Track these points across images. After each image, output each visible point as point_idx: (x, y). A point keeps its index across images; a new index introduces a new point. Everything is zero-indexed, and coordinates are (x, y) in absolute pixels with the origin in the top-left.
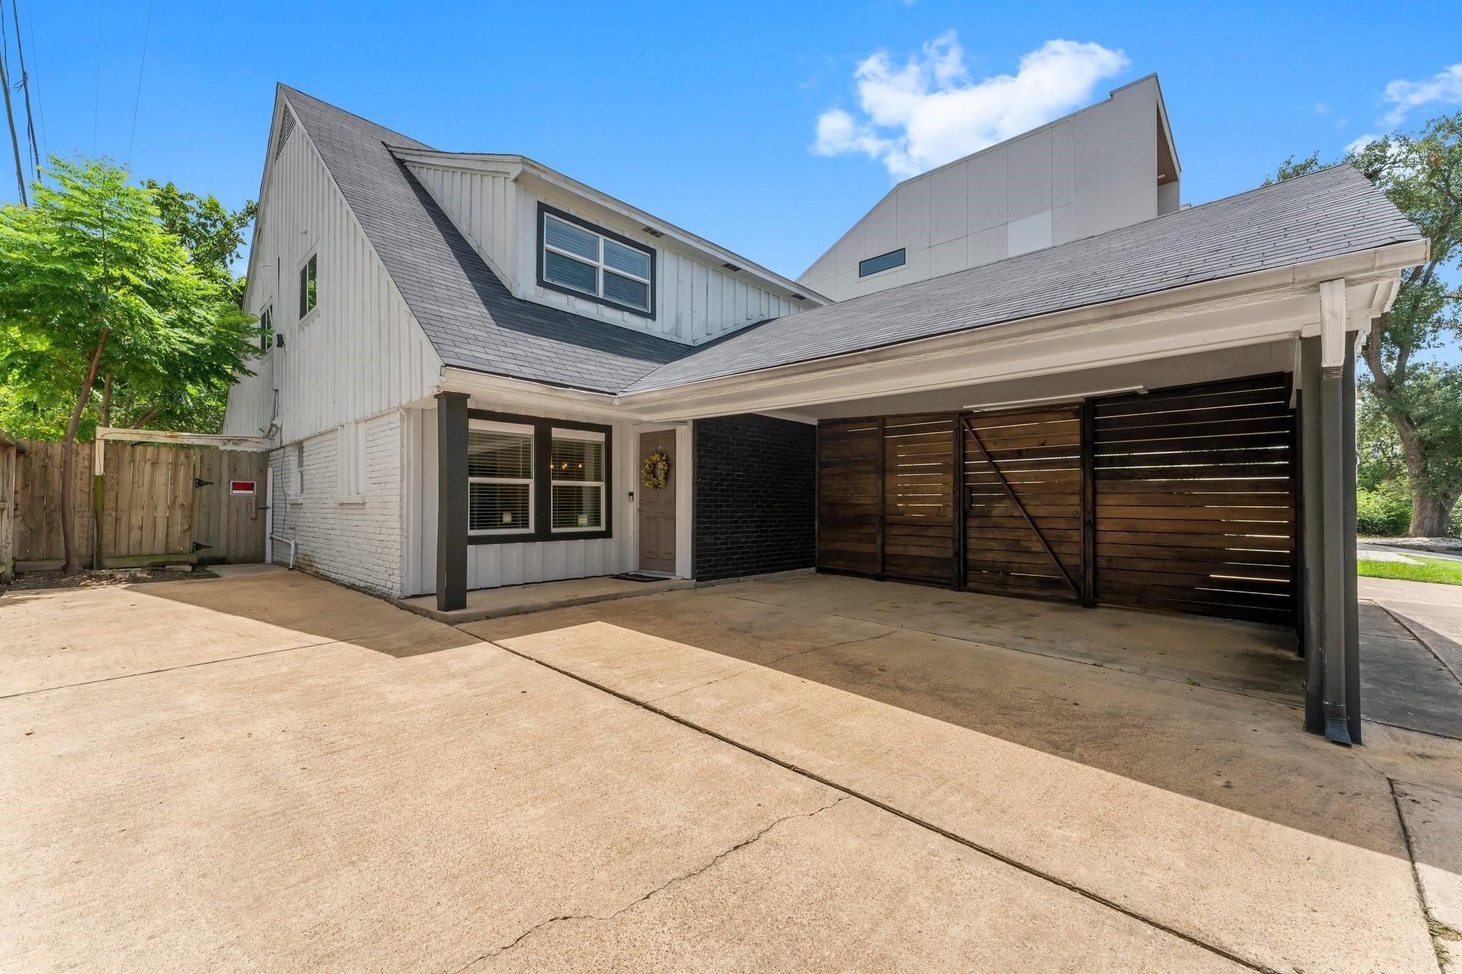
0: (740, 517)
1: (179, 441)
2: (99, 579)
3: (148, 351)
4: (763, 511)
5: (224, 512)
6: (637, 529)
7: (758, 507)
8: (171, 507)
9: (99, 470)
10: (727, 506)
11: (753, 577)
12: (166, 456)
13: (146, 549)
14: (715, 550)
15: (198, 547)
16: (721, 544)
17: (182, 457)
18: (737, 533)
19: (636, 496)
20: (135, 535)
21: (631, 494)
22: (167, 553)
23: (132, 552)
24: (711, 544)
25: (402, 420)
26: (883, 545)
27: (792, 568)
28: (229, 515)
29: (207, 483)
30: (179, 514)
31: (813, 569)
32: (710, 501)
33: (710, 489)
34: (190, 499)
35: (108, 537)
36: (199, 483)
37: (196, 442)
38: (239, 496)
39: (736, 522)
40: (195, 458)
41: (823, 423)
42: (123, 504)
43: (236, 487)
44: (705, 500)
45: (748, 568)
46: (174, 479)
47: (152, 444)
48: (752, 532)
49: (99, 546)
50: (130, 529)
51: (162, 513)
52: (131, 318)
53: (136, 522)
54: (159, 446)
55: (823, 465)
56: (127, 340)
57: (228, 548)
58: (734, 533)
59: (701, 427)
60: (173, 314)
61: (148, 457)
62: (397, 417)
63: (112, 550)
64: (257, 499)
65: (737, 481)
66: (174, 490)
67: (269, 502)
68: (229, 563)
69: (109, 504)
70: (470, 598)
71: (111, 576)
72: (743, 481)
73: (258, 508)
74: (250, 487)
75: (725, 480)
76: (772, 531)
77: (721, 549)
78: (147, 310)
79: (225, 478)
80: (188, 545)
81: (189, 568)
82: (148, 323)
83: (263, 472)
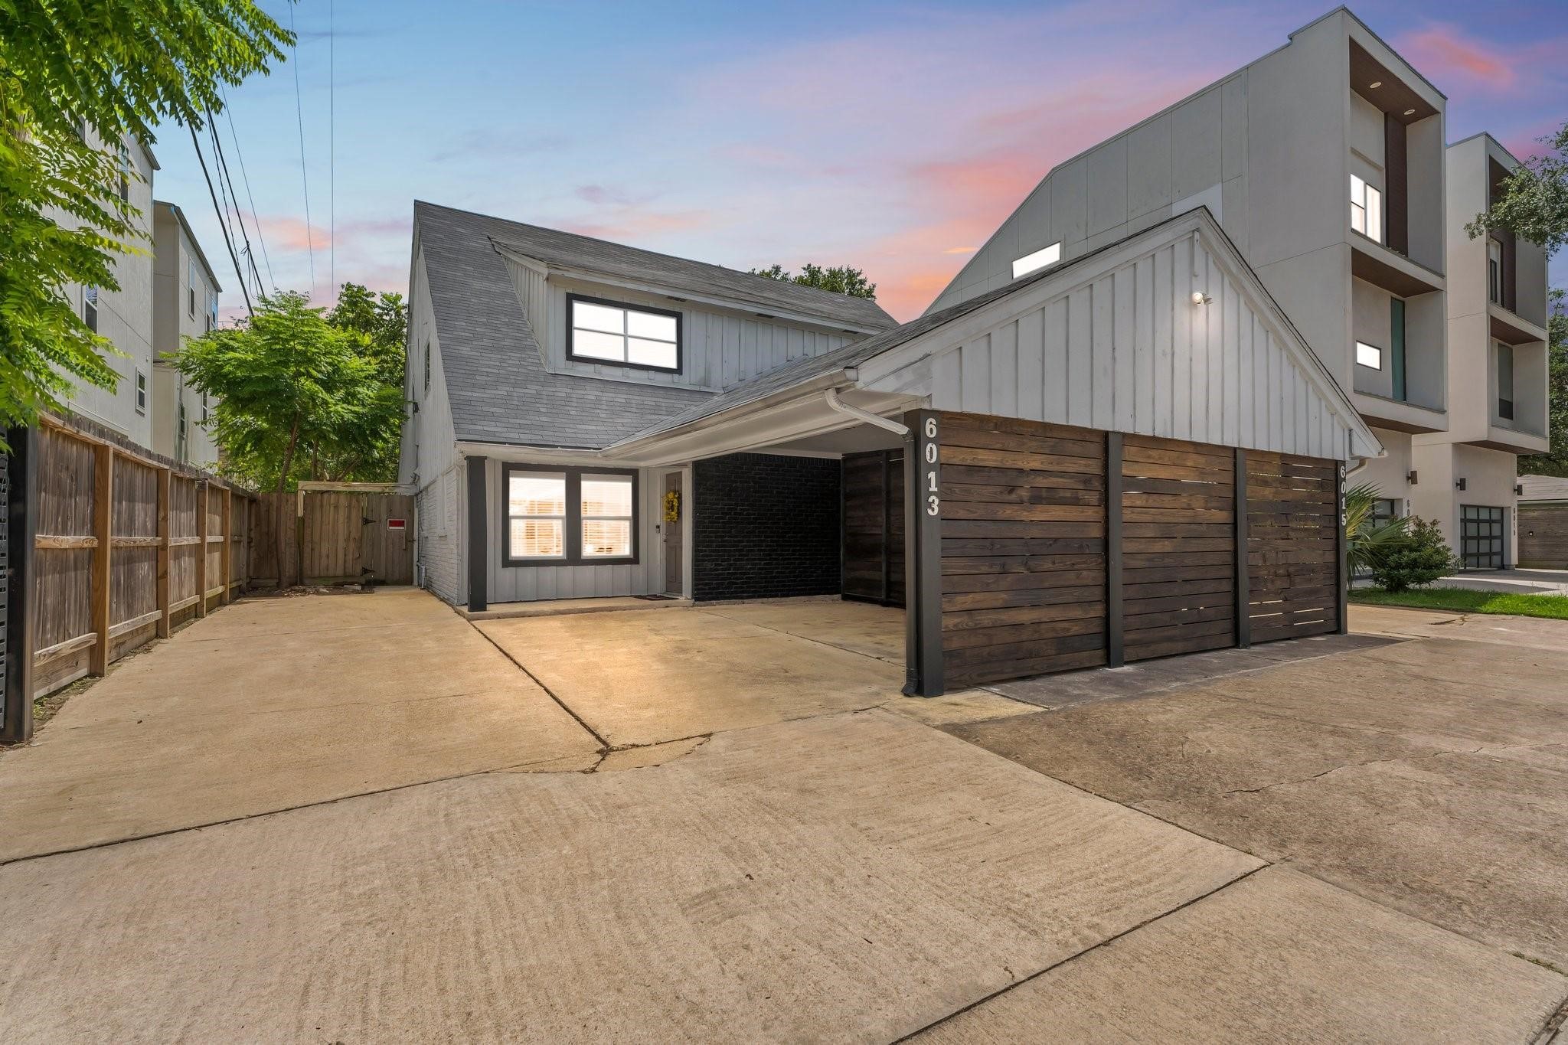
0: (745, 546)
1: (352, 489)
2: (297, 591)
3: (325, 424)
4: (772, 541)
5: (383, 544)
6: (663, 556)
7: (766, 537)
8: (347, 540)
9: (300, 513)
10: (729, 536)
11: (760, 600)
12: (343, 501)
13: (331, 573)
14: (716, 575)
15: (365, 571)
16: (722, 570)
17: (354, 500)
18: (742, 560)
19: (663, 529)
20: (324, 561)
21: (658, 527)
22: (345, 576)
23: (322, 574)
24: (711, 570)
25: (458, 475)
26: (888, 573)
27: (810, 594)
28: (387, 546)
29: (372, 521)
30: (352, 545)
31: (838, 596)
32: (710, 532)
33: (710, 522)
34: (359, 534)
35: (307, 563)
36: (366, 521)
37: (363, 489)
38: (394, 531)
39: (740, 551)
40: (364, 503)
41: (849, 457)
42: (316, 538)
43: (393, 524)
44: (705, 532)
45: (755, 592)
46: (349, 518)
47: (334, 492)
48: (760, 560)
49: (301, 569)
50: (320, 557)
51: (341, 544)
52: (314, 400)
53: (324, 552)
54: (338, 493)
55: (848, 497)
56: (311, 418)
57: (387, 572)
58: (739, 560)
59: (699, 466)
60: (341, 393)
61: (332, 502)
62: (454, 473)
63: (309, 573)
64: (407, 534)
65: (740, 514)
66: (349, 527)
67: (416, 536)
68: (387, 584)
69: (307, 538)
70: (489, 607)
71: (304, 590)
72: (748, 514)
73: (407, 541)
74: (401, 524)
75: (727, 514)
76: (785, 560)
77: (722, 574)
78: (323, 395)
79: (384, 517)
80: (359, 569)
81: (359, 588)
82: (325, 403)
83: (411, 512)
